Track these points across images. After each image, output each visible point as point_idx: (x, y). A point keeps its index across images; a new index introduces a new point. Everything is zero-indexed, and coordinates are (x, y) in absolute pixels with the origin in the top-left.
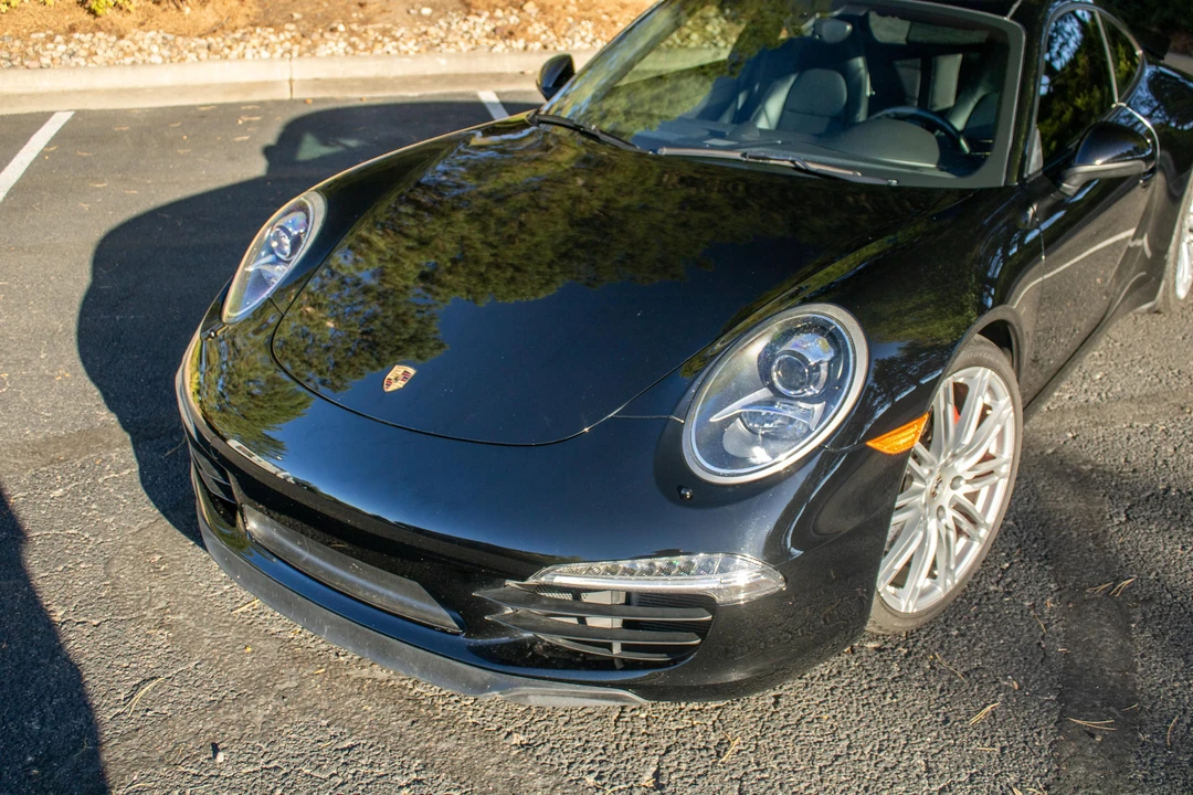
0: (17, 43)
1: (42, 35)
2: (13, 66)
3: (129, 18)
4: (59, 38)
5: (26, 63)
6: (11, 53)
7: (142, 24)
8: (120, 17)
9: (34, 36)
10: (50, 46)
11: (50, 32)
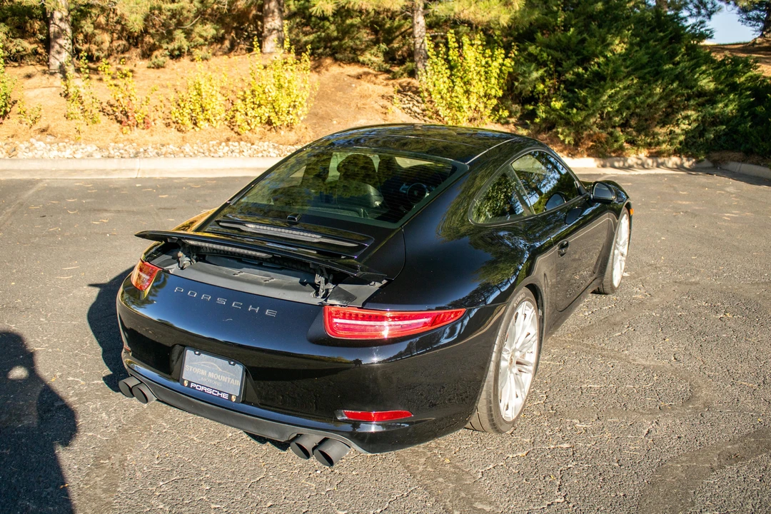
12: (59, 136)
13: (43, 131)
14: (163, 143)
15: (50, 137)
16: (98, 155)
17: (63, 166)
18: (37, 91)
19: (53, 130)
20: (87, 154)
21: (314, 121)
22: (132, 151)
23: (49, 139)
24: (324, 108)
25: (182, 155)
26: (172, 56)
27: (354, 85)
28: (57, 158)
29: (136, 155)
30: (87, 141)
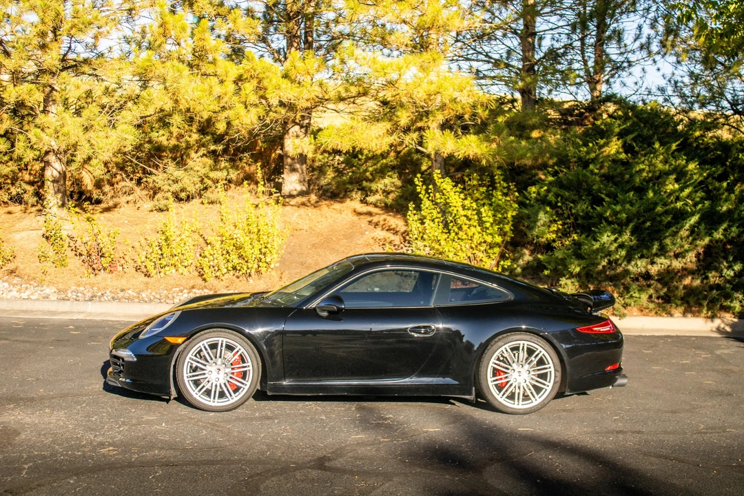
0: (165, 292)
1: (178, 289)
2: (161, 302)
3: (222, 283)
4: (185, 291)
5: (167, 301)
6: (161, 296)
7: (227, 287)
8: (217, 282)
9: (174, 289)
10: (180, 294)
11: (182, 288)
12: (26, 277)
13: (12, 272)
14: (124, 288)
15: (17, 279)
16: (53, 297)
17: (17, 306)
18: (24, 234)
19: (21, 272)
20: (45, 295)
21: (298, 271)
22: (89, 295)
23: (16, 280)
24: (316, 257)
25: (137, 300)
26: (178, 199)
27: (367, 233)
28: (13, 298)
29: (91, 300)
30: (51, 283)
